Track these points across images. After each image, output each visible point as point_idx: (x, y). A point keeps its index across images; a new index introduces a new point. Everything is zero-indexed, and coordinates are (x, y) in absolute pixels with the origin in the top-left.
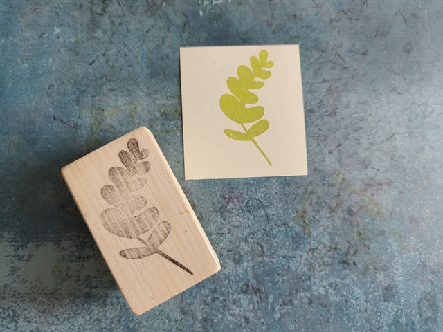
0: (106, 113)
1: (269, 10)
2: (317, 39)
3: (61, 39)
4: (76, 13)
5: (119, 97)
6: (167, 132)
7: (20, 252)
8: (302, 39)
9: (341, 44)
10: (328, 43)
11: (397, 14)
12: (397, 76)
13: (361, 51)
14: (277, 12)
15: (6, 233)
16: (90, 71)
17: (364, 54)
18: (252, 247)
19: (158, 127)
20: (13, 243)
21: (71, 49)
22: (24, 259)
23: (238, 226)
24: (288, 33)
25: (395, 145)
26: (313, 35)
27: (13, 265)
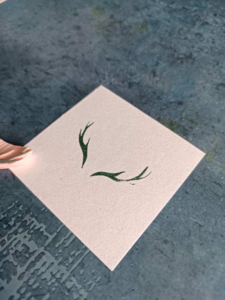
2: (20, 98)
5: (216, 174)
6: (192, 121)
8: (29, 106)
9: (9, 85)
10: (16, 91)
12: (5, 49)
19: (197, 129)
24: (32, 117)
26: (18, 103)
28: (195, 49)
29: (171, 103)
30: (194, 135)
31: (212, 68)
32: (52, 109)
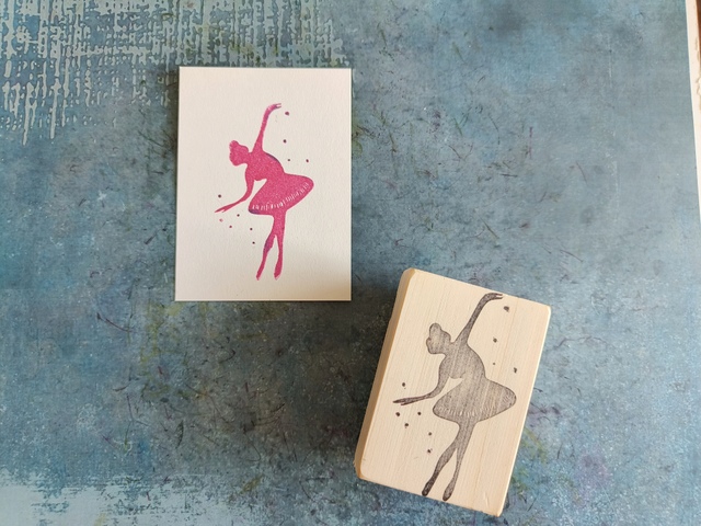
0: (167, 311)
1: (391, 165)
2: (458, 206)
3: (107, 208)
4: (127, 171)
6: (250, 336)
7: (53, 500)
8: (437, 206)
9: (493, 212)
10: (474, 211)
11: (572, 167)
12: (571, 257)
13: (521, 223)
14: (403, 167)
15: (34, 473)
16: (146, 252)
17: (525, 225)
18: (364, 497)
19: (238, 331)
20: (42, 488)
21: (120, 222)
22: (57, 509)
23: (345, 469)
25: (565, 355)
26: (452, 200)
27: (42, 517)
28: (328, 474)
29: (289, 346)
30: (236, 319)
31: (281, 450)
32: (407, 225)
